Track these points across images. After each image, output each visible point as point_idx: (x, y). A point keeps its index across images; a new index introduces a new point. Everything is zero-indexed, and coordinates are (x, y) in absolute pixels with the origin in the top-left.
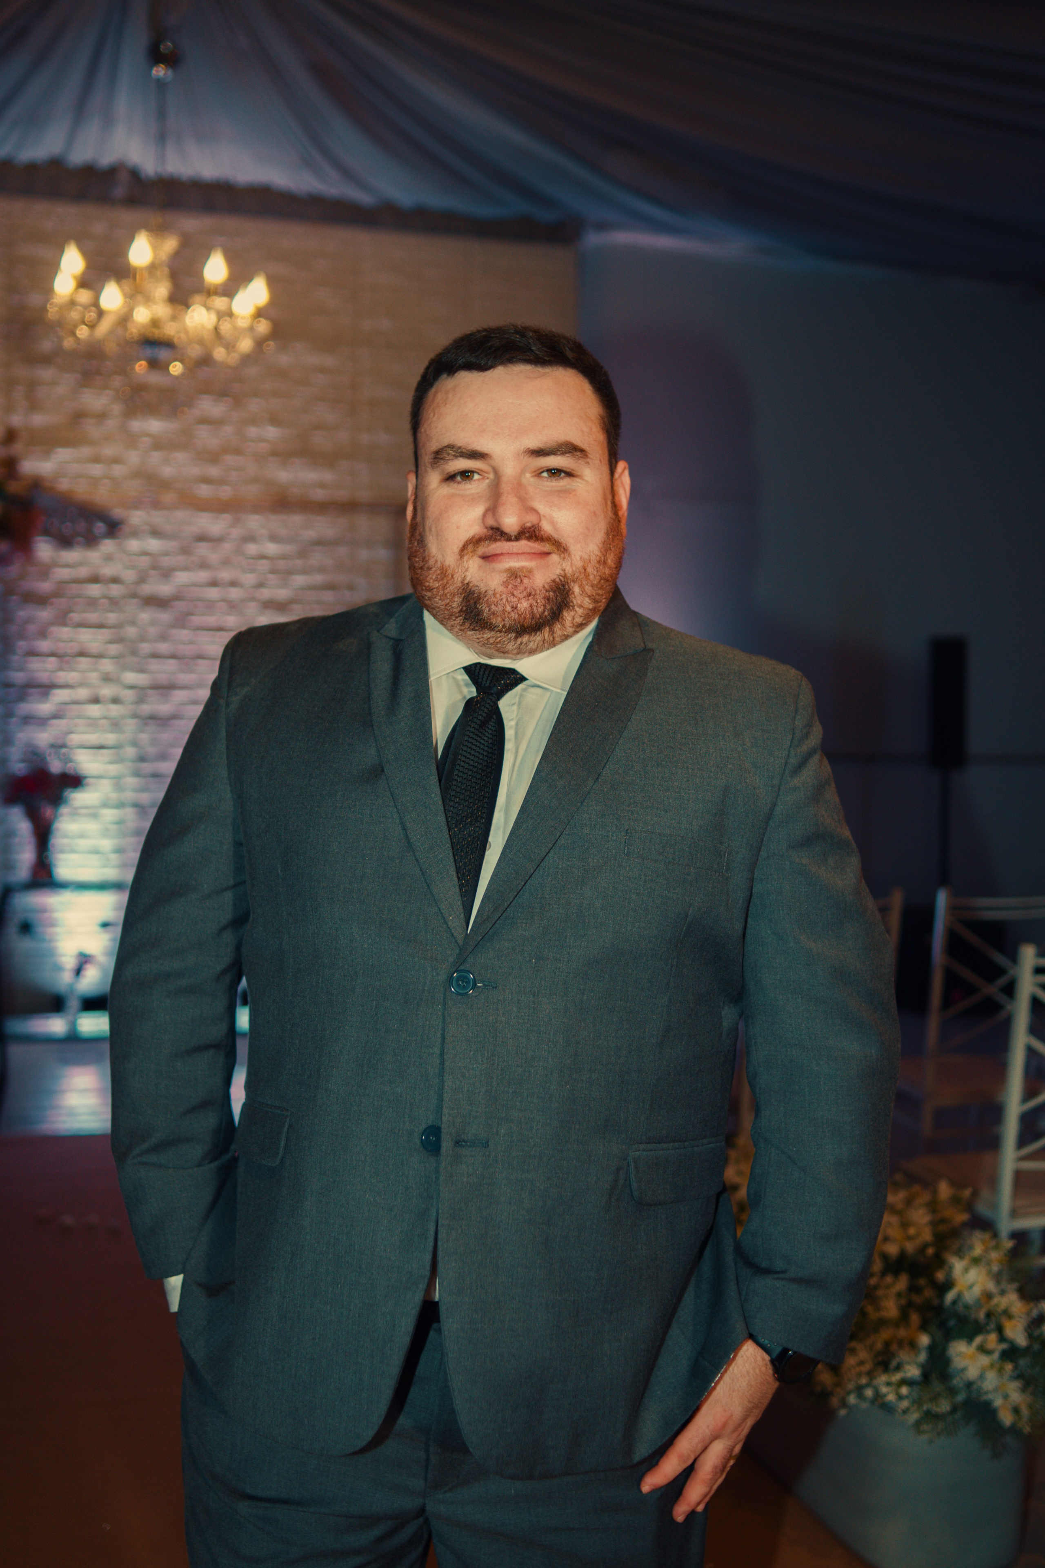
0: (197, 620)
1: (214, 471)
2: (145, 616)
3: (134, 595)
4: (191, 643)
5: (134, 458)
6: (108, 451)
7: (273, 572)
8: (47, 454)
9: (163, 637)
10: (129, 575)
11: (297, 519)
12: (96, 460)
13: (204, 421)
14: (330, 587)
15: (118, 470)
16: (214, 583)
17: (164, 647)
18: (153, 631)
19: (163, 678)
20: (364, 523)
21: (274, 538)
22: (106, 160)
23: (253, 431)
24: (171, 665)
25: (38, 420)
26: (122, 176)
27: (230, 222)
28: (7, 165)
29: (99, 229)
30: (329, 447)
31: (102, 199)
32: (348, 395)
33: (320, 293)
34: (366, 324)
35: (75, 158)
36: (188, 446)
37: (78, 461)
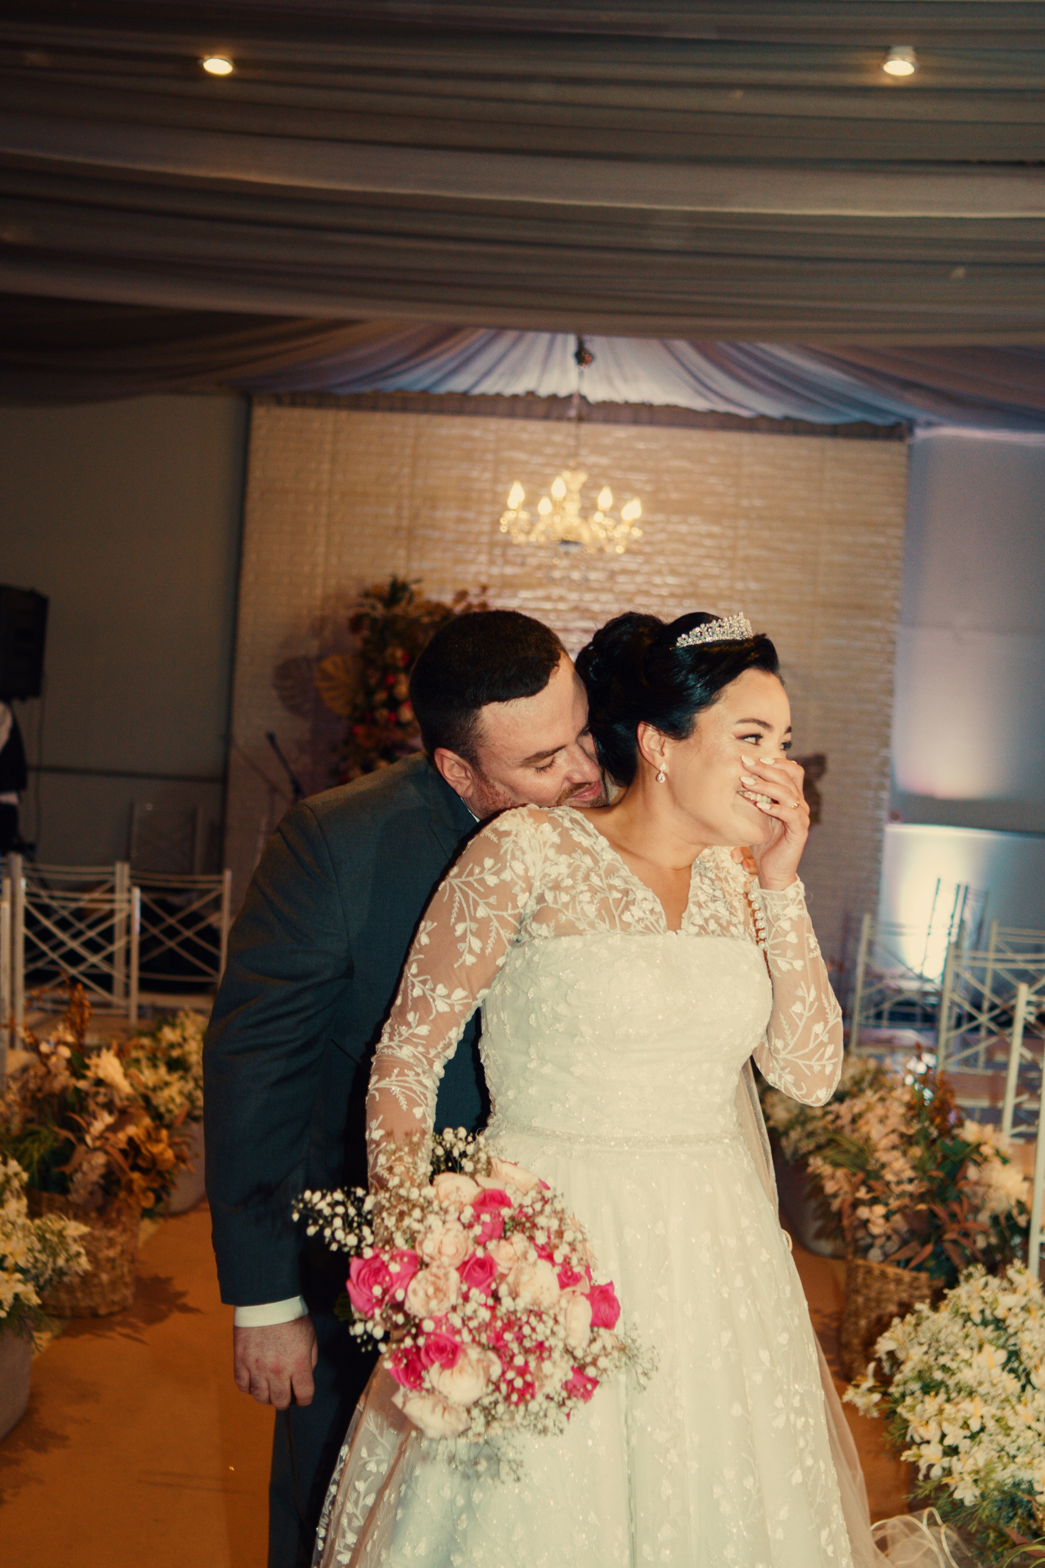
5: (573, 596)
6: (556, 592)
8: (514, 596)
12: (548, 598)
15: (562, 606)
22: (563, 392)
23: (657, 580)
25: (509, 570)
26: (576, 401)
27: (649, 431)
28: (498, 396)
29: (558, 438)
30: (712, 591)
31: (560, 418)
32: (729, 554)
33: (712, 480)
34: (745, 503)
35: (544, 391)
36: (611, 590)
37: (536, 599)
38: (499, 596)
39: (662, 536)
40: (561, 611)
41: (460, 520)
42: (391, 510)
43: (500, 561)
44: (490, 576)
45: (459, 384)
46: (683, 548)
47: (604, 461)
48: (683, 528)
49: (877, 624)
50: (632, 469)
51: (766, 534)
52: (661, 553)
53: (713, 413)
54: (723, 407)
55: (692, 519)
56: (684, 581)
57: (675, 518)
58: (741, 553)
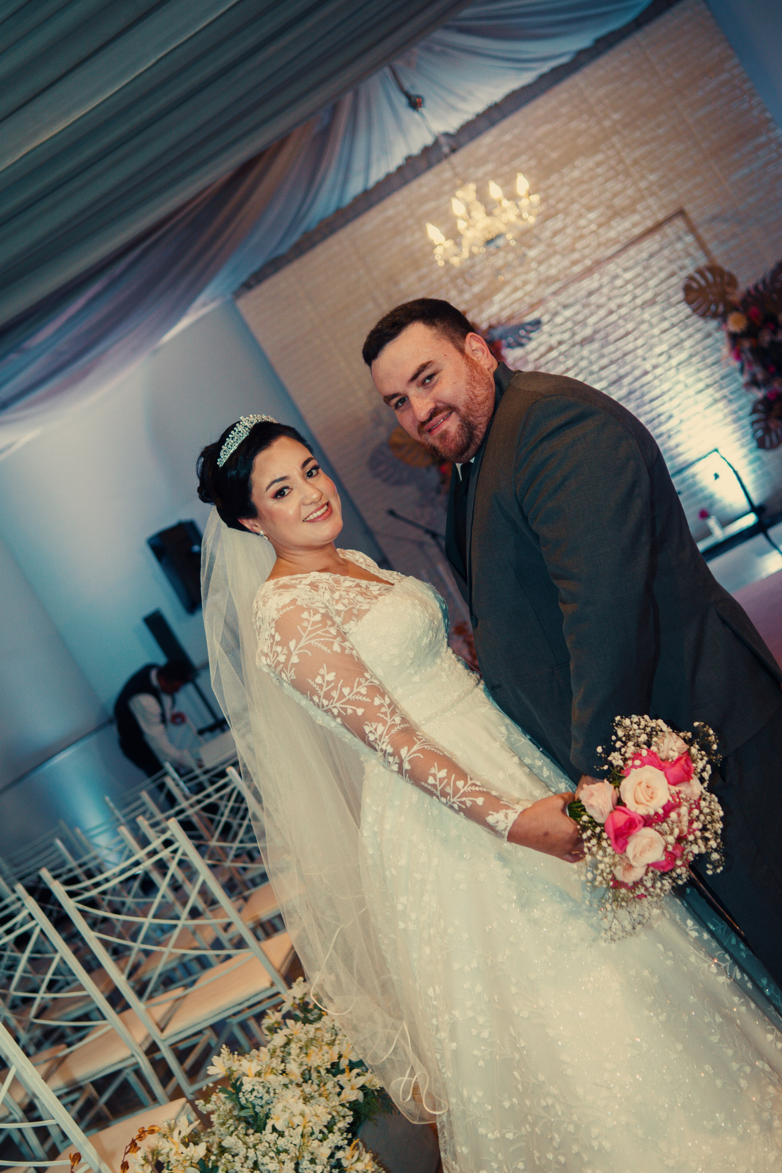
0: (612, 338)
1: (576, 256)
2: (585, 352)
3: (574, 345)
4: (617, 350)
5: (532, 276)
6: (518, 282)
7: (637, 287)
8: (492, 303)
9: (602, 356)
10: (566, 336)
11: (632, 251)
12: (516, 289)
13: (555, 234)
14: (672, 275)
15: (529, 288)
16: (611, 312)
17: (605, 361)
18: (593, 357)
19: (614, 377)
20: (669, 230)
21: (626, 270)
22: (429, 140)
23: (582, 222)
24: (613, 367)
25: (476, 289)
26: (443, 140)
27: (506, 123)
28: (389, 177)
29: (448, 174)
30: (627, 202)
31: (439, 161)
32: (620, 168)
33: (573, 125)
34: (607, 123)
35: (416, 150)
36: (555, 253)
37: (507, 296)
38: (481, 311)
39: (566, 189)
40: (531, 291)
41: (421, 279)
42: (370, 305)
43: (465, 287)
44: (466, 302)
45: (356, 187)
46: (585, 187)
47: (490, 167)
48: (576, 173)
49: (762, 139)
50: (514, 157)
51: (638, 134)
52: (573, 201)
53: (542, 77)
54: (545, 68)
55: (577, 163)
56: (602, 209)
57: (565, 171)
58: (628, 161)
